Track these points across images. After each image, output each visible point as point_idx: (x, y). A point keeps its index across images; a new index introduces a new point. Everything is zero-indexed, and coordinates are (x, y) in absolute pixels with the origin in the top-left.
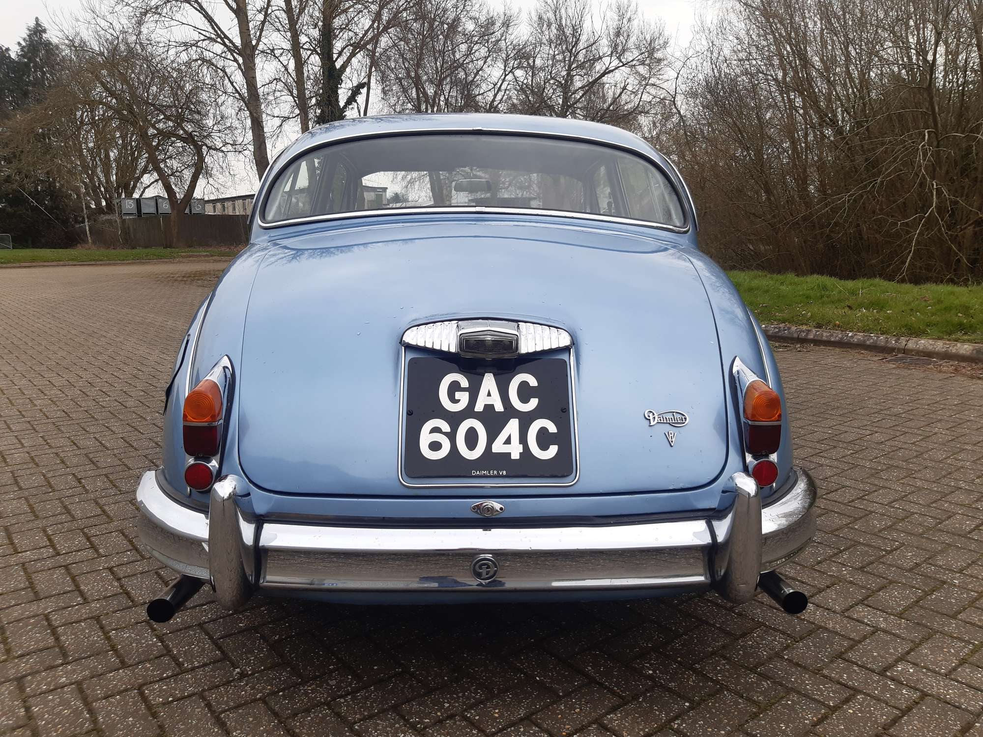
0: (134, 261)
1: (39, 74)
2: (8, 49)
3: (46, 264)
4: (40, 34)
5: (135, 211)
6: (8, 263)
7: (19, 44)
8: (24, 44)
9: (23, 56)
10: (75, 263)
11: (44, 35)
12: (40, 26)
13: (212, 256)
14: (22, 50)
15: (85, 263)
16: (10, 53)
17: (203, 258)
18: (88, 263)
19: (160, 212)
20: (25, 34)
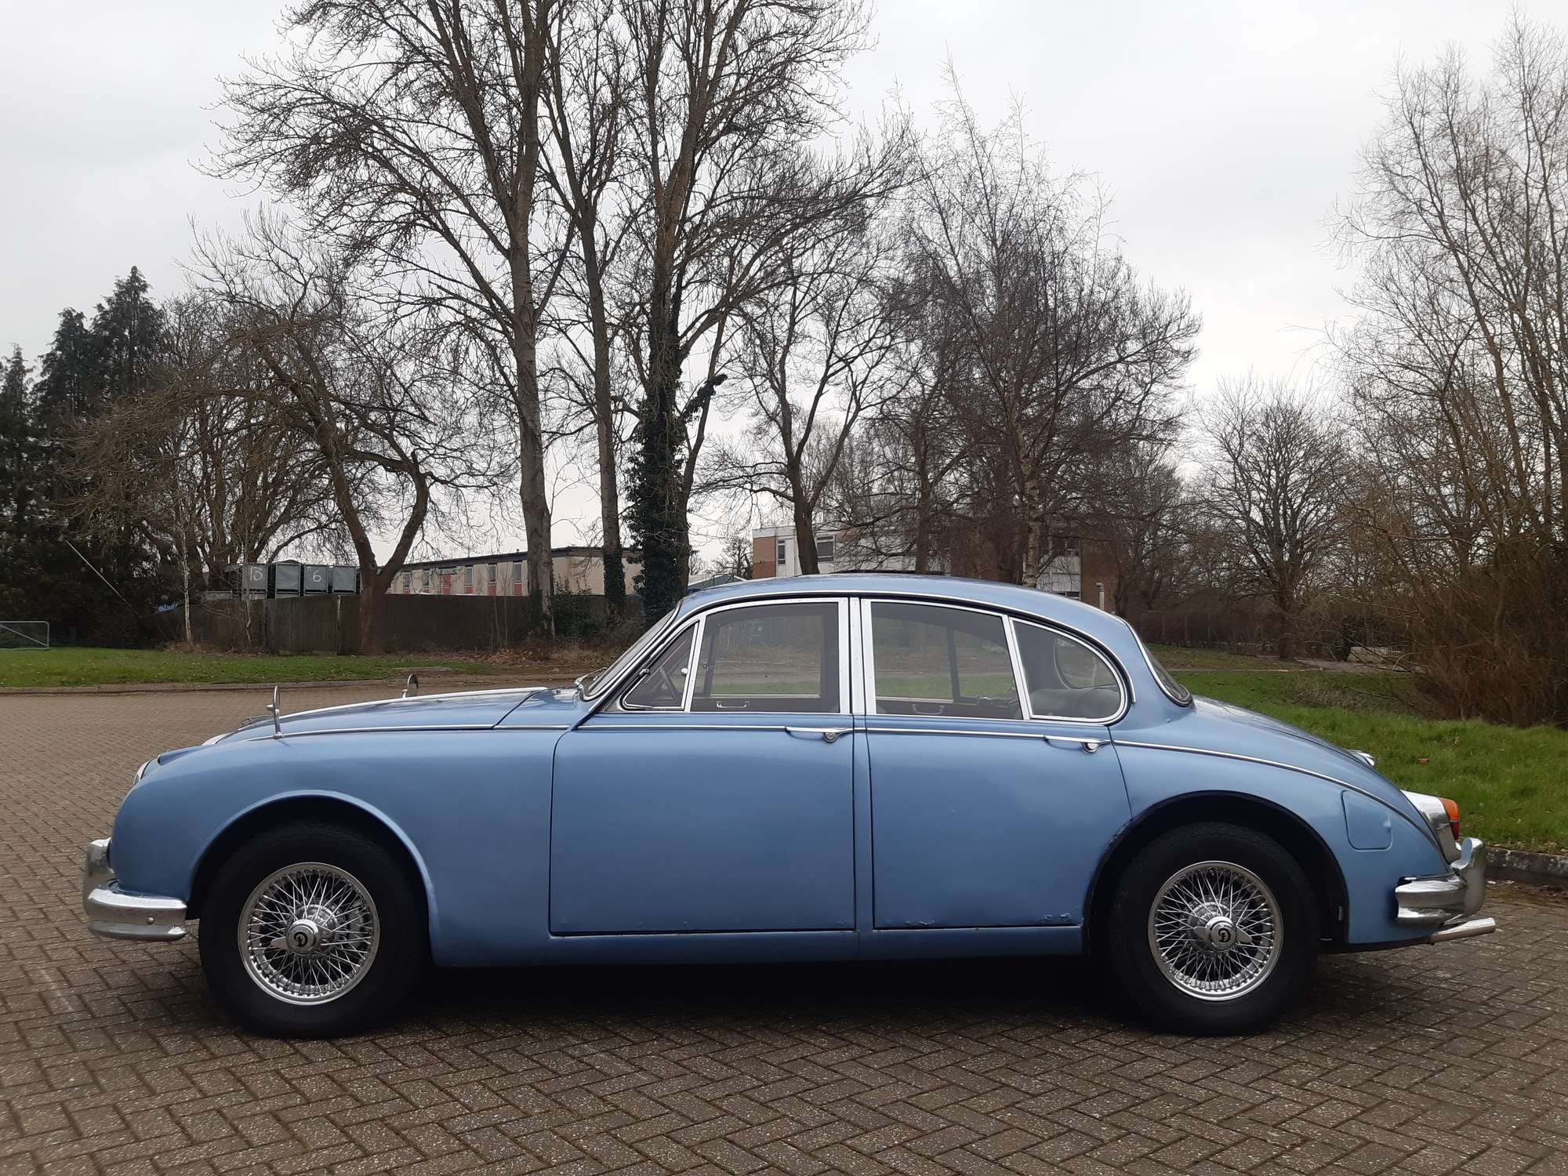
0: (317, 683)
1: (125, 355)
2: (81, 316)
3: (149, 686)
4: (136, 293)
5: (265, 586)
6: (76, 683)
7: (100, 307)
8: (107, 307)
9: (105, 327)
10: (207, 686)
11: (142, 294)
12: (138, 280)
13: (457, 673)
14: (103, 317)
15: (225, 686)
16: (84, 321)
17: (443, 679)
18: (232, 686)
19: (306, 587)
20: (111, 291)
